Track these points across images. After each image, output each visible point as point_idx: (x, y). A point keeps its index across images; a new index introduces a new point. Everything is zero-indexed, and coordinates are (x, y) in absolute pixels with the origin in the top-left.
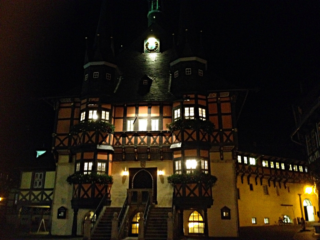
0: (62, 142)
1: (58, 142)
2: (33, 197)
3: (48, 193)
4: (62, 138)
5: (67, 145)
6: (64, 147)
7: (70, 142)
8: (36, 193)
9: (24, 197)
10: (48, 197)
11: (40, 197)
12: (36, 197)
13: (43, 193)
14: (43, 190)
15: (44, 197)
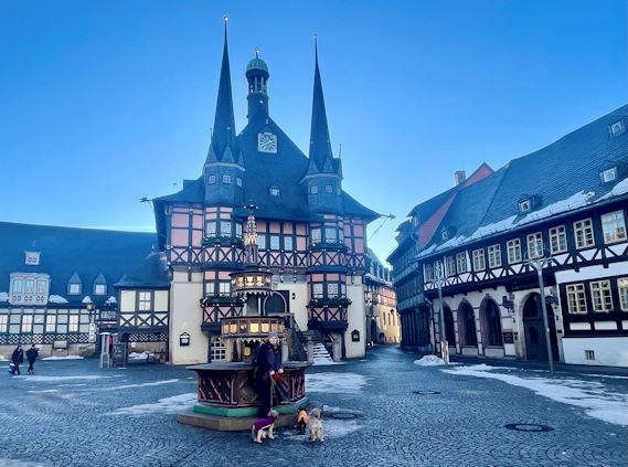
0: (179, 257)
2: (139, 322)
3: (161, 316)
4: (180, 251)
5: (186, 260)
6: (183, 263)
7: (190, 256)
8: (144, 317)
9: (127, 322)
10: (161, 321)
11: (149, 322)
12: (144, 322)
13: (153, 317)
14: (152, 313)
15: (156, 322)
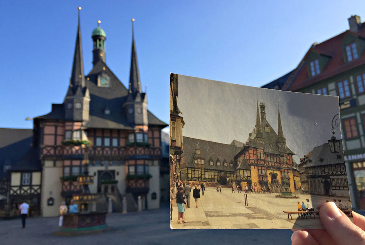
0: (49, 151)
1: (45, 152)
2: (22, 192)
3: (36, 188)
5: (53, 154)
6: (51, 156)
7: (55, 152)
8: (26, 188)
9: (15, 192)
10: (36, 191)
11: (29, 191)
12: (26, 191)
13: (31, 189)
14: (31, 186)
15: (33, 191)
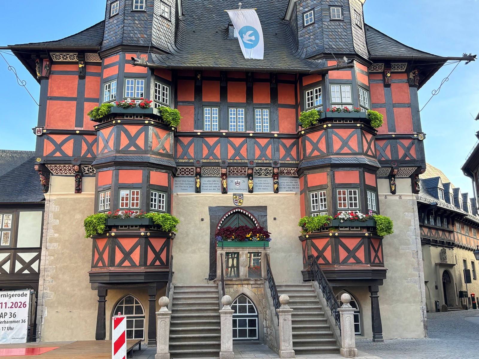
0: (58, 147)
1: (49, 148)
3: (27, 257)
4: (59, 139)
5: (70, 154)
7: (77, 148)
10: (27, 266)
13: (14, 258)
14: (14, 250)
15: (18, 266)
